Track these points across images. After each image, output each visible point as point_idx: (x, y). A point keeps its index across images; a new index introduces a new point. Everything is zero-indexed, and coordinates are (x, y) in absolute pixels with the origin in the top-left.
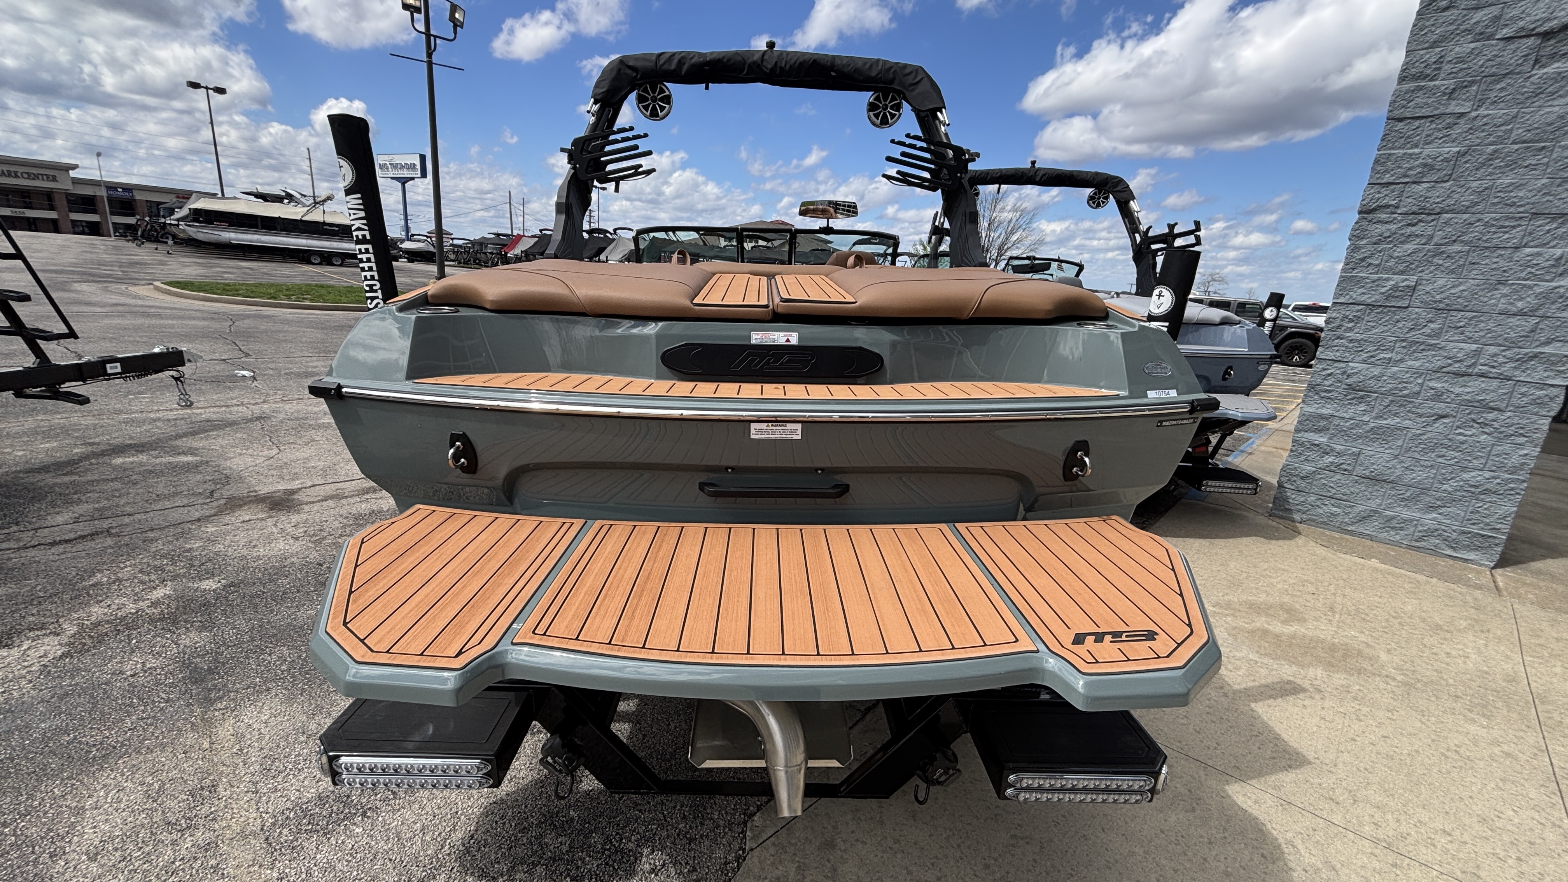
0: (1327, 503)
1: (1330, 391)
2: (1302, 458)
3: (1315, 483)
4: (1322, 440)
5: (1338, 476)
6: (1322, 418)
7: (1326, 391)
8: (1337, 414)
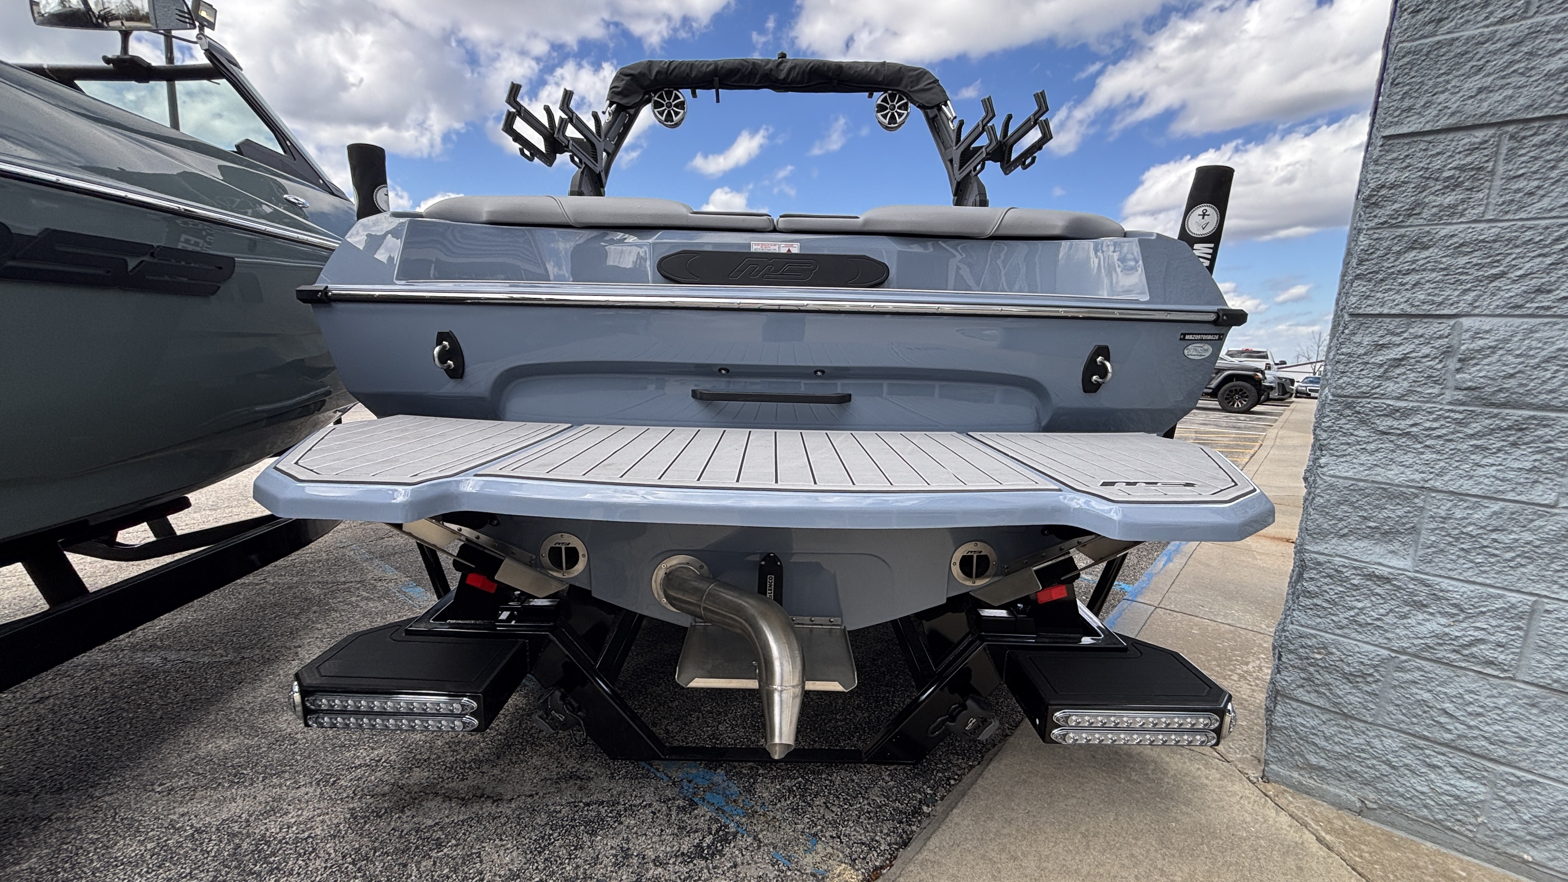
0: (1437, 760)
1: (1406, 413)
2: (1342, 617)
3: (1392, 694)
4: (1395, 562)
5: (1467, 681)
6: (1391, 497)
7: (1392, 413)
8: (1438, 484)
